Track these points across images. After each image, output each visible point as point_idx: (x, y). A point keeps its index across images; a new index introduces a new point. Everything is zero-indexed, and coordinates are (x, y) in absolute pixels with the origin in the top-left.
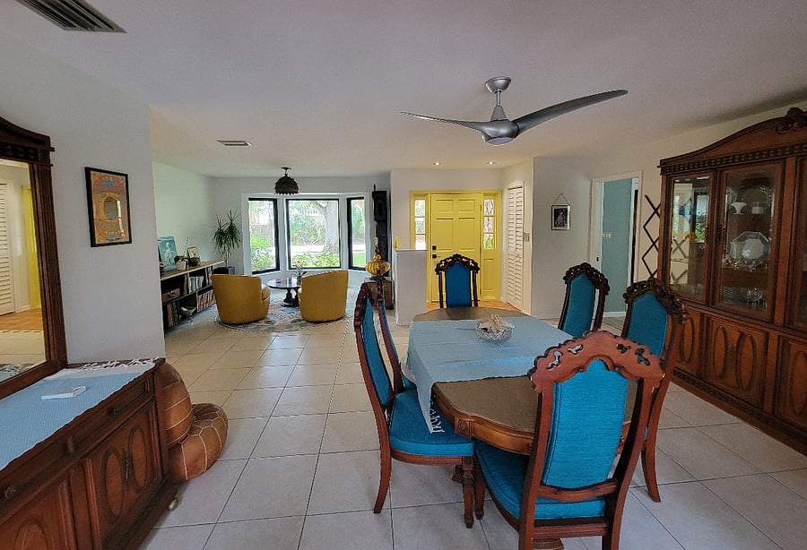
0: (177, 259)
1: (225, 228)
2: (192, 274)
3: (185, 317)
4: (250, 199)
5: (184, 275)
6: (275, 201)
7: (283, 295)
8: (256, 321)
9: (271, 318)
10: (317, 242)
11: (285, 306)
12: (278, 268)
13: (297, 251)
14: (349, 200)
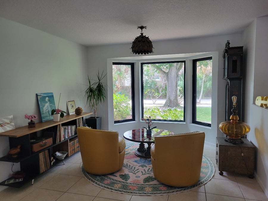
0: (53, 112)
1: (95, 87)
2: (63, 125)
3: (58, 161)
4: (114, 64)
5: (57, 126)
6: (132, 65)
7: (137, 145)
8: (112, 174)
9: (126, 171)
10: (161, 98)
11: (138, 156)
12: (133, 119)
13: (148, 103)
14: (195, 62)
